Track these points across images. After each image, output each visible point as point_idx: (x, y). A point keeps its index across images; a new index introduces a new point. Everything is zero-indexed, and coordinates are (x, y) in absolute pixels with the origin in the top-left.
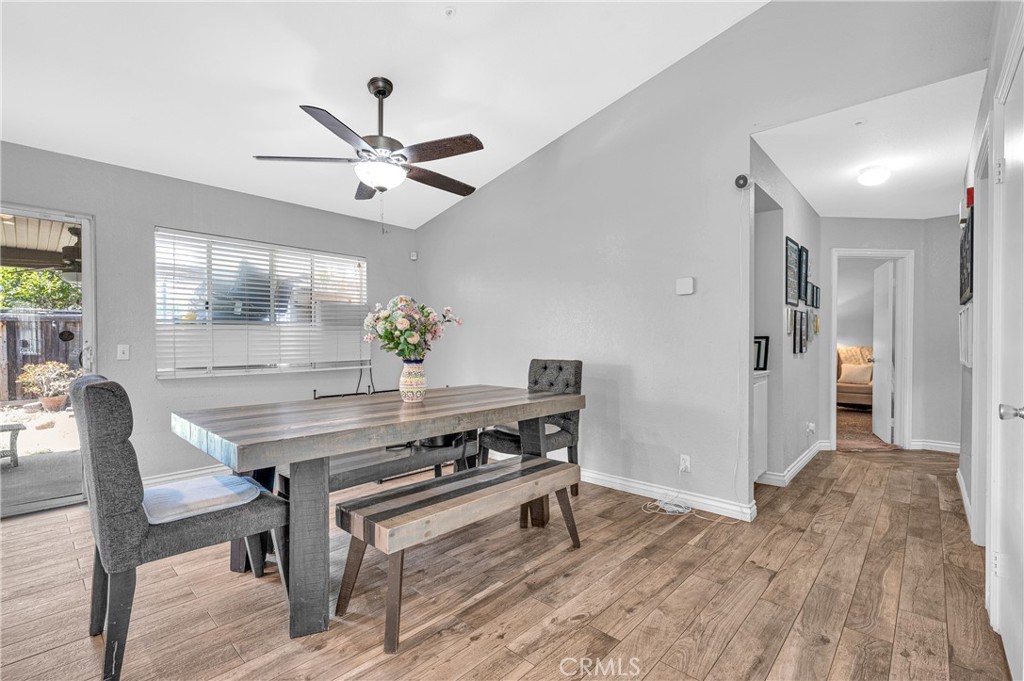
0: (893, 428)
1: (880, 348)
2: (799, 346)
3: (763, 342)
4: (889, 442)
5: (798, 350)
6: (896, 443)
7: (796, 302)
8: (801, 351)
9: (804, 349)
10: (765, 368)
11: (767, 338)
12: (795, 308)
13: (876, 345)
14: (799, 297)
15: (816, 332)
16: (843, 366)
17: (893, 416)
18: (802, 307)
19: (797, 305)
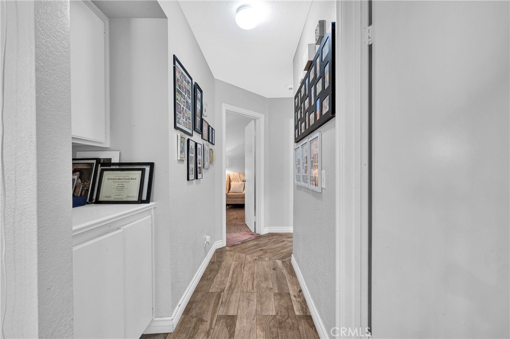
0: (255, 222)
1: (248, 174)
2: (195, 172)
3: (148, 169)
4: (254, 232)
5: (192, 177)
6: (257, 232)
7: (190, 132)
8: (197, 178)
9: (199, 176)
10: (148, 201)
11: (152, 165)
12: (187, 137)
13: (246, 172)
14: (194, 129)
15: (211, 162)
16: (232, 183)
17: (255, 215)
18: (196, 137)
19: (191, 135)
